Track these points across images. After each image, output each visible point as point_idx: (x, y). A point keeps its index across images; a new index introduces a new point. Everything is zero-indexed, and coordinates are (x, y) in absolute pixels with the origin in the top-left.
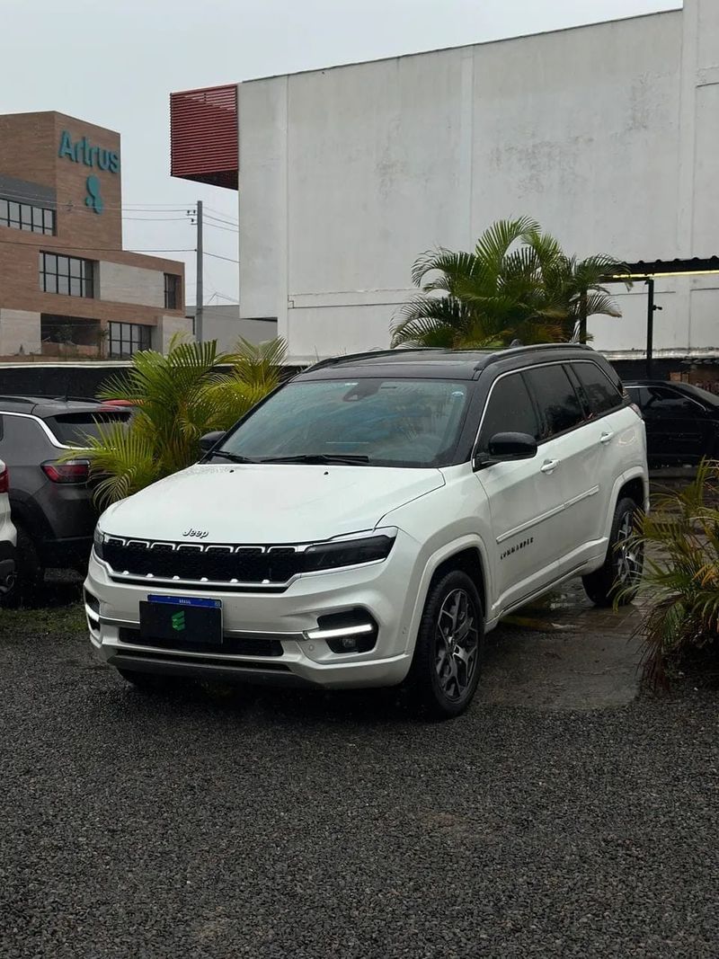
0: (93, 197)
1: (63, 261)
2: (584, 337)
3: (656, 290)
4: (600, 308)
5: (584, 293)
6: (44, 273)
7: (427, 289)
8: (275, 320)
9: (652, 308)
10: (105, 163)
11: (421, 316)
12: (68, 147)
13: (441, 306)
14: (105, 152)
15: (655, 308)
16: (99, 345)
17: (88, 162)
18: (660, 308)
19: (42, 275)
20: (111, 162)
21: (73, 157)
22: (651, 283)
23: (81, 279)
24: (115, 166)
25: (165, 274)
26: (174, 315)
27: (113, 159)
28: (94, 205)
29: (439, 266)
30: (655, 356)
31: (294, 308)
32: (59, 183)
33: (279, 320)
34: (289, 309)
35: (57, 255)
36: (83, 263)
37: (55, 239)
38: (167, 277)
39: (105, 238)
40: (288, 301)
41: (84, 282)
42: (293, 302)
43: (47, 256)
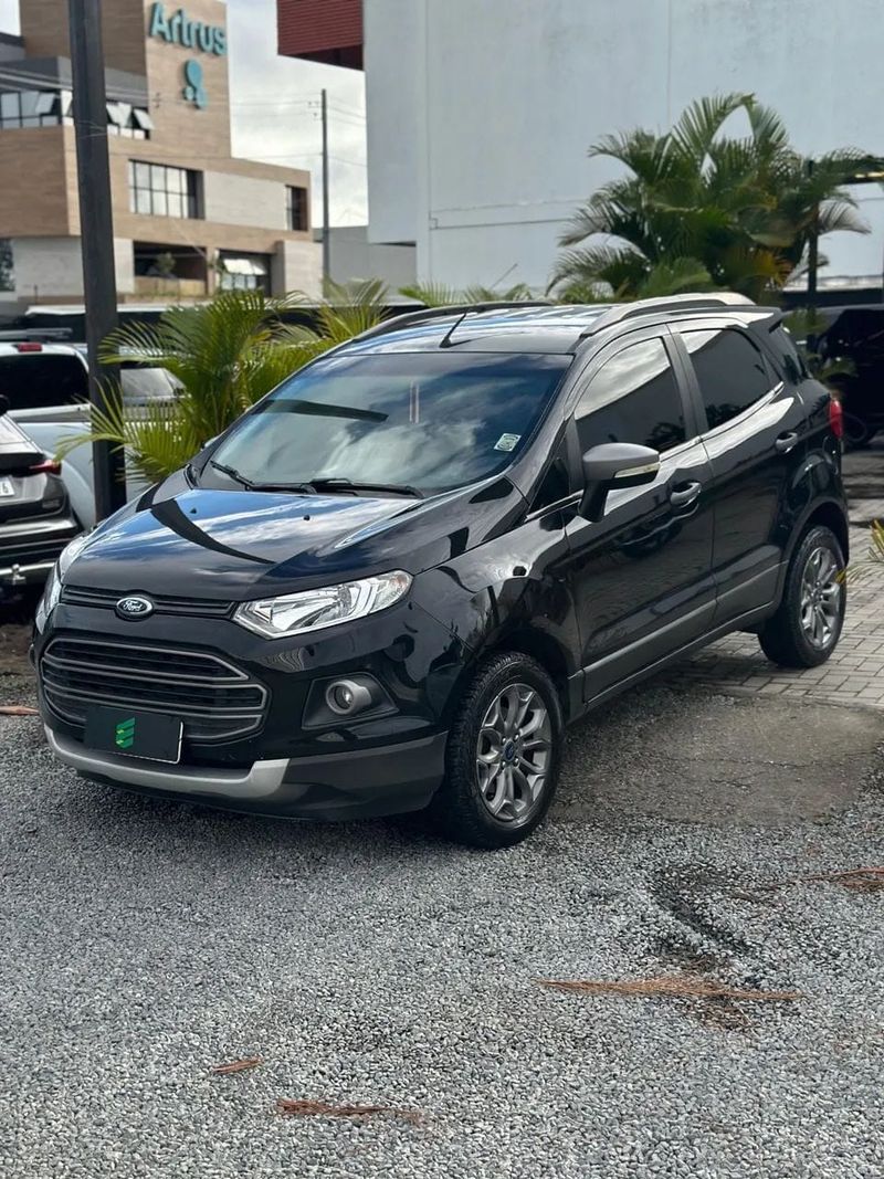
0: (195, 90)
1: (160, 171)
2: (815, 262)
4: (841, 224)
5: (815, 206)
6: (135, 188)
8: (412, 245)
10: (207, 43)
12: (160, 22)
14: (207, 29)
16: (205, 278)
17: (186, 41)
19: (132, 191)
20: (215, 41)
21: (168, 37)
23: (181, 194)
24: (221, 46)
25: (290, 187)
26: (299, 239)
27: (218, 38)
28: (195, 99)
31: (437, 228)
32: (150, 71)
33: (418, 244)
34: (431, 229)
35: (151, 164)
36: (184, 174)
37: (147, 143)
38: (290, 191)
39: (210, 140)
40: (430, 218)
41: (185, 199)
42: (436, 220)
43: (138, 165)
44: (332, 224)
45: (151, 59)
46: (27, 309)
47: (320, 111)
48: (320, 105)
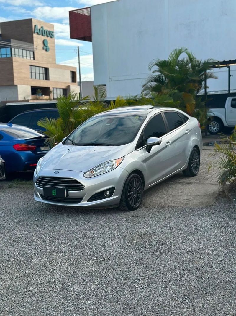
0: (46, 47)
1: (37, 68)
2: (206, 87)
3: (231, 70)
4: (211, 77)
5: (206, 72)
6: (31, 72)
7: (154, 72)
8: (105, 85)
9: (230, 76)
10: (49, 35)
11: (152, 81)
12: (37, 30)
13: (158, 78)
14: (49, 31)
15: (231, 76)
16: (50, 96)
17: (44, 34)
18: (232, 76)
20: (51, 34)
21: (39, 34)
22: (229, 67)
23: (43, 74)
24: (53, 36)
25: (71, 71)
26: (74, 85)
27: (52, 33)
28: (46, 49)
29: (156, 64)
30: (231, 92)
31: (111, 81)
32: (34, 42)
33: (107, 85)
34: (110, 81)
35: (35, 66)
36: (44, 68)
37: (34, 61)
38: (71, 72)
39: (50, 60)
40: (110, 79)
41: (44, 75)
42: (111, 79)
43: (32, 67)
44: (82, 81)
45: (35, 39)
46: (6, 104)
47: (77, 52)
48: (78, 50)
